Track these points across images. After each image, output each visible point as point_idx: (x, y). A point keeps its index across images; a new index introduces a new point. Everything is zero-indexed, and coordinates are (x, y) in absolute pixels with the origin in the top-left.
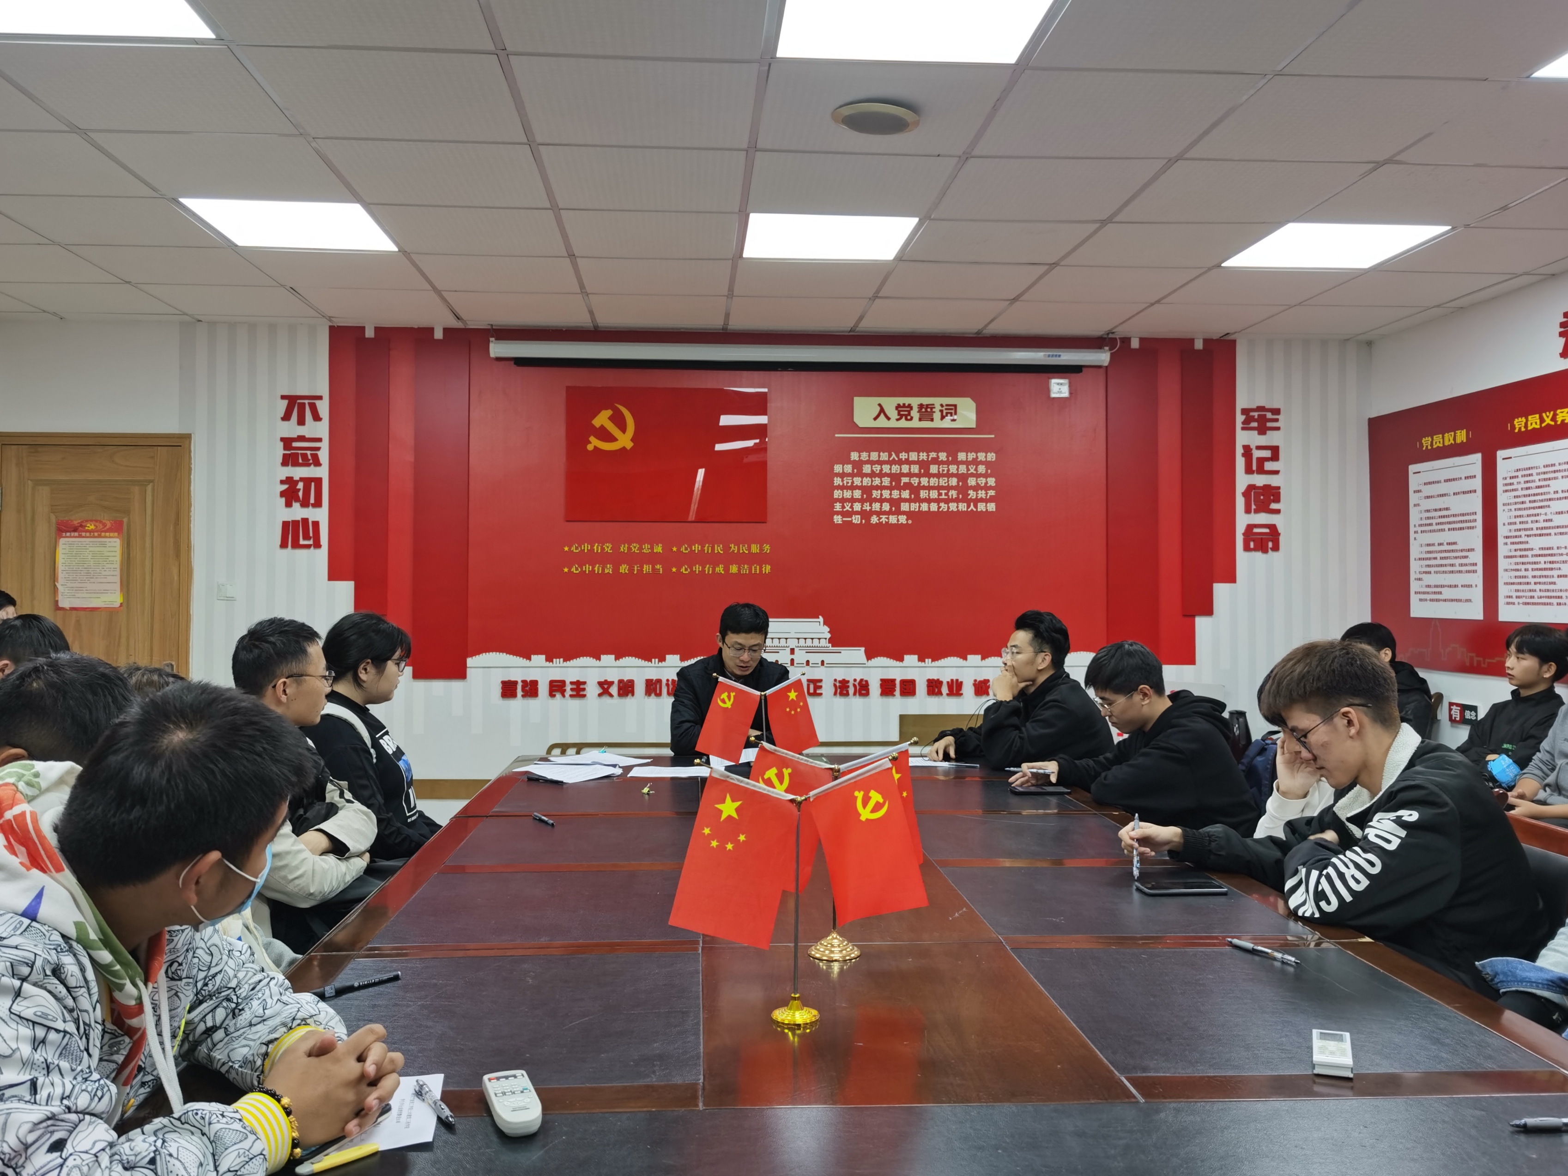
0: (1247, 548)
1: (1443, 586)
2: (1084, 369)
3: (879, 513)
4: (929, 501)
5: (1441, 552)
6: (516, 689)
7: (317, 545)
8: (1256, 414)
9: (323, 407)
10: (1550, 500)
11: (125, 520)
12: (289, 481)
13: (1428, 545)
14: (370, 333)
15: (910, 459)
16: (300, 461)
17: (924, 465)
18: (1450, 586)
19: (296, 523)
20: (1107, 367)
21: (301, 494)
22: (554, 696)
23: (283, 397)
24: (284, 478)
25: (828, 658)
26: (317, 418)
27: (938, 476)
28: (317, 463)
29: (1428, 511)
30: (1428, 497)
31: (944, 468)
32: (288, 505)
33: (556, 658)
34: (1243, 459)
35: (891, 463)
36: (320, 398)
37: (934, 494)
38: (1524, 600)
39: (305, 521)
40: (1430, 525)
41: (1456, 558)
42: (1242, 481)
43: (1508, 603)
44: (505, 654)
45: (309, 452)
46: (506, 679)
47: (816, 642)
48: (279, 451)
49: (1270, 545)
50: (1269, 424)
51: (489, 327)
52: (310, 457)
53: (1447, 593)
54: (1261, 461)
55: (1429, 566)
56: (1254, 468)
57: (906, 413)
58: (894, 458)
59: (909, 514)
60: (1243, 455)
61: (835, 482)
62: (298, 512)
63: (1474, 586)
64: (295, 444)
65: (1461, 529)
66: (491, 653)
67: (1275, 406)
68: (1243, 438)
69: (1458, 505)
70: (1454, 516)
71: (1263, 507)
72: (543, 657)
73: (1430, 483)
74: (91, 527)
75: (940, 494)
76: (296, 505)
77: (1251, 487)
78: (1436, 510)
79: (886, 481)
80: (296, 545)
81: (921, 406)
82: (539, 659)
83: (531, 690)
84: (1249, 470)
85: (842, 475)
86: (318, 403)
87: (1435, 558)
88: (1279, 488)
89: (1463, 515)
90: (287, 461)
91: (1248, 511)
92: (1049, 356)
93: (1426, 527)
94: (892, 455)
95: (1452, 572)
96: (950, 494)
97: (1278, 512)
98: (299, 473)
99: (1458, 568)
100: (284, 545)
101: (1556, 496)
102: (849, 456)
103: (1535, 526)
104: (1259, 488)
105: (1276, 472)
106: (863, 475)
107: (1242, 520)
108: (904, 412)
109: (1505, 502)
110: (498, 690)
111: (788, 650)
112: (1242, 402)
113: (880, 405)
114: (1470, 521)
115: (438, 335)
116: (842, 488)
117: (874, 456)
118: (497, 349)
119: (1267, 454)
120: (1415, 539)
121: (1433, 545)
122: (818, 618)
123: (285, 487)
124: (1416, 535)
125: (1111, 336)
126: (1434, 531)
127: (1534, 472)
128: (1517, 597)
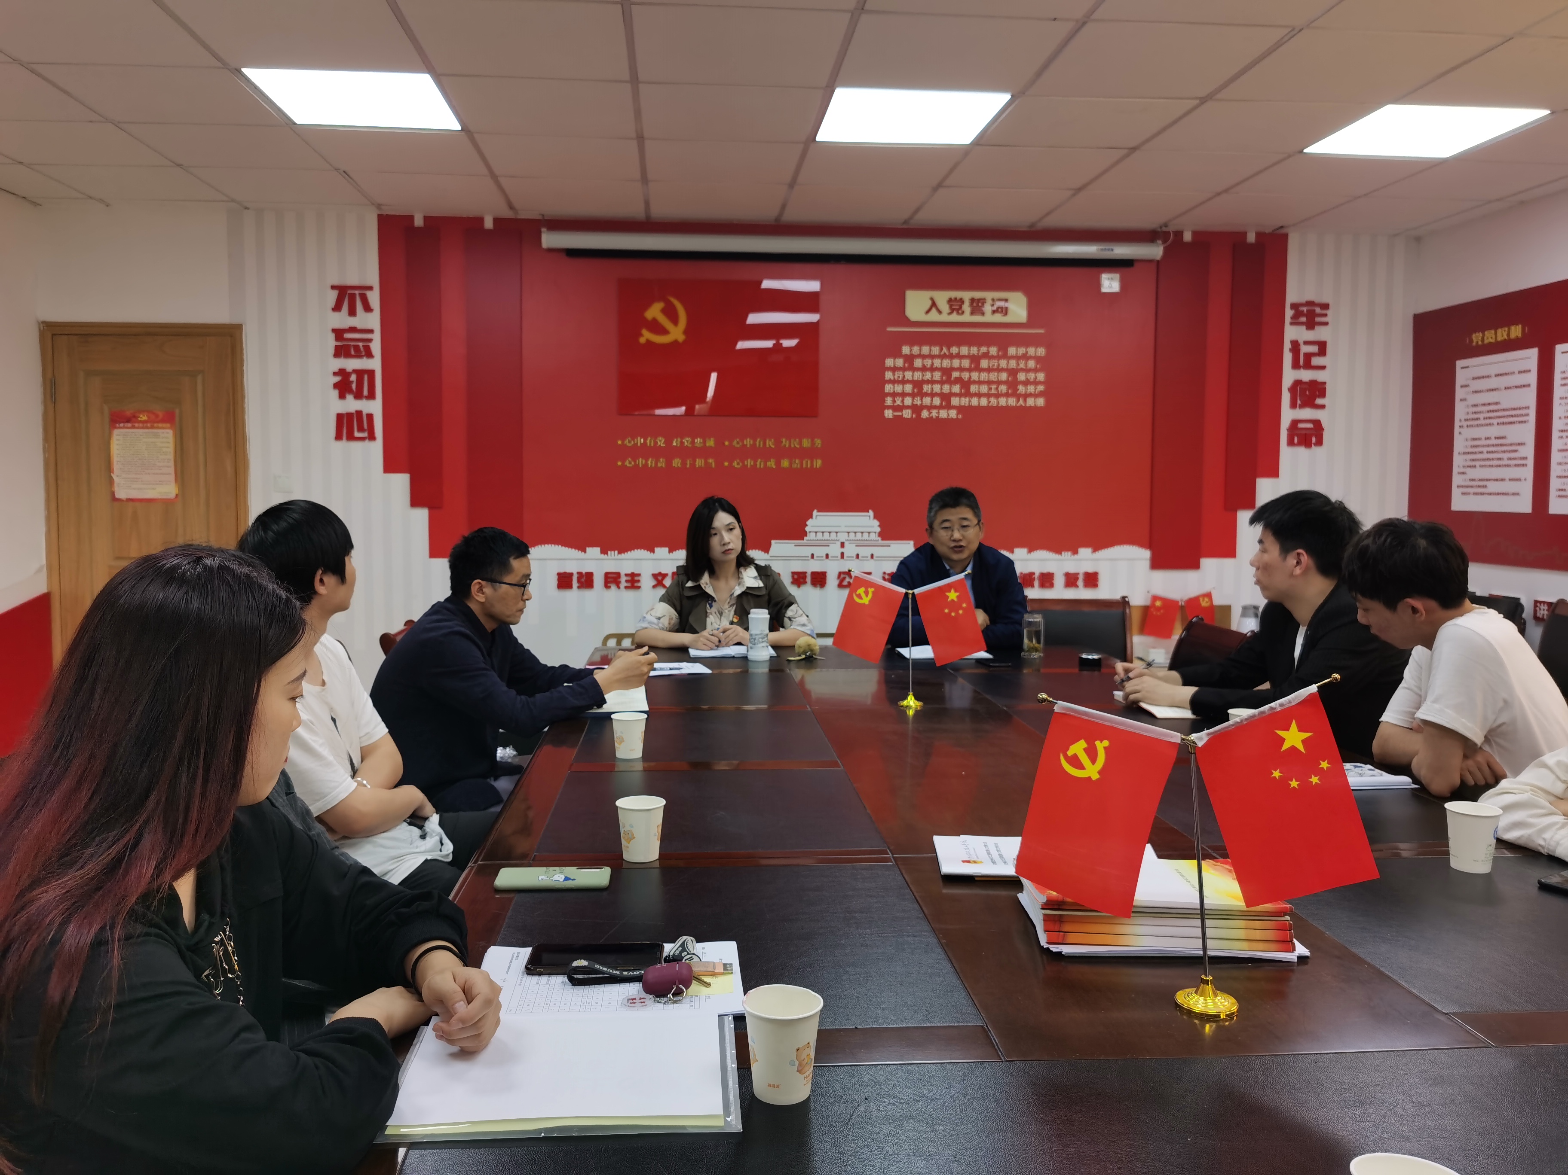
0: (1291, 443)
1: (1487, 480)
2: (1136, 264)
3: (930, 408)
4: (979, 395)
5: (1488, 446)
6: (572, 580)
7: (372, 437)
8: (1305, 309)
9: (374, 298)
11: (177, 411)
12: (342, 372)
13: (1474, 439)
14: (419, 222)
15: (961, 354)
16: (353, 353)
17: (975, 360)
18: (1497, 480)
19: (349, 415)
20: (1158, 261)
21: (354, 386)
22: (610, 587)
23: (333, 287)
24: (336, 370)
25: (877, 551)
26: (368, 308)
27: (989, 370)
28: (369, 355)
29: (1475, 406)
30: (1476, 392)
31: (994, 363)
32: (342, 396)
33: (611, 550)
34: (1291, 354)
35: (942, 357)
36: (370, 288)
37: (984, 389)
39: (359, 413)
40: (1477, 419)
41: (1504, 452)
42: (1289, 376)
43: (1560, 496)
44: (560, 546)
45: (361, 344)
46: (562, 571)
47: (866, 536)
48: (331, 342)
49: (1314, 440)
50: (1318, 319)
51: (540, 217)
52: (362, 348)
53: (1492, 487)
54: (1309, 356)
55: (1473, 460)
56: (1301, 363)
57: (958, 307)
58: (945, 353)
59: (960, 409)
60: (1291, 350)
61: (886, 376)
62: (351, 405)
63: (1523, 478)
64: (348, 336)
65: (1511, 423)
66: (546, 545)
67: (1324, 300)
68: (1292, 333)
69: (1508, 400)
70: (1504, 410)
71: (1309, 403)
72: (598, 550)
73: (1479, 378)
74: (144, 418)
75: (990, 389)
76: (350, 398)
77: (1297, 383)
78: (1484, 405)
79: (937, 376)
80: (351, 437)
81: (972, 300)
82: (594, 552)
83: (586, 581)
84: (1296, 365)
85: (894, 369)
86: (369, 294)
87: (1481, 453)
88: (1325, 383)
89: (1514, 409)
90: (340, 352)
91: (1293, 405)
92: (1102, 249)
93: (1472, 421)
94: (943, 349)
95: (1500, 466)
96: (1000, 389)
97: (1323, 407)
98: (352, 364)
99: (1506, 462)
100: (339, 437)
102: (901, 350)
104: (1305, 383)
105: (1323, 368)
106: (913, 369)
107: (1288, 415)
108: (955, 305)
110: (554, 581)
111: (839, 544)
112: (1293, 295)
113: (932, 299)
114: (1522, 415)
115: (489, 224)
116: (893, 382)
117: (925, 350)
118: (550, 240)
119: (1314, 349)
120: (1460, 433)
121: (1480, 439)
122: (868, 512)
123: (337, 379)
124: (1461, 430)
125: (1164, 229)
126: (1482, 425)
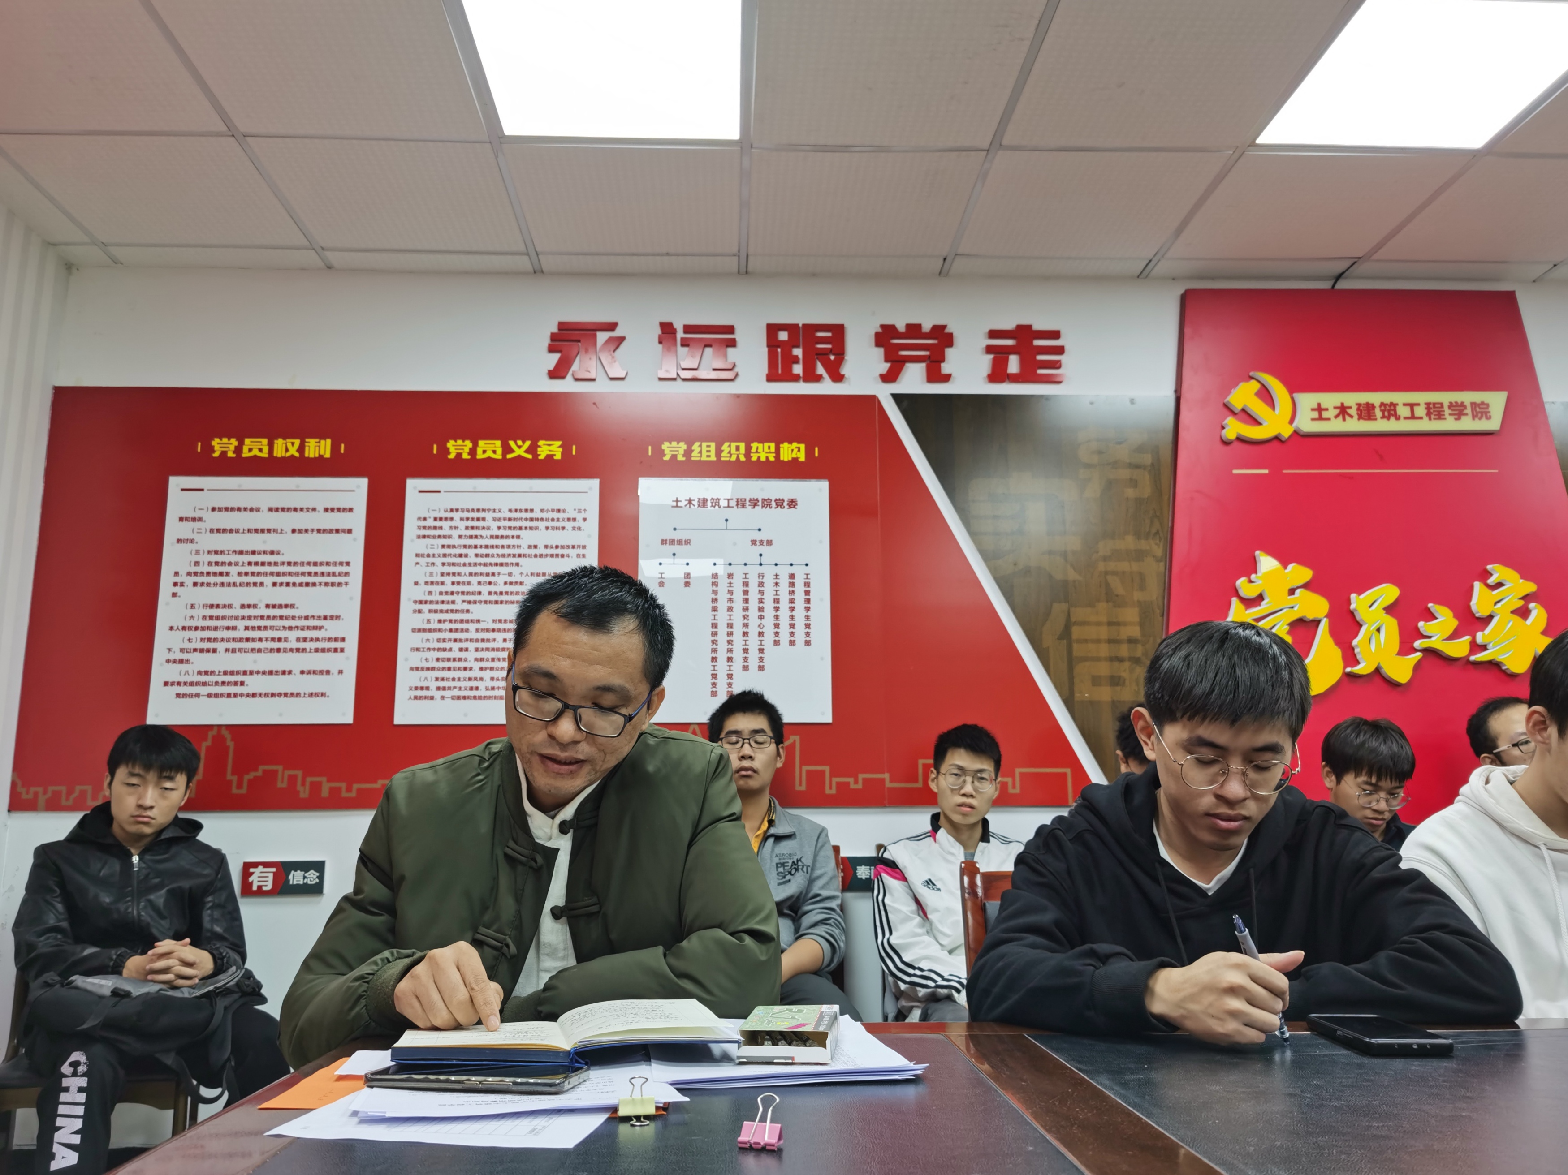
1: (248, 673)
5: (249, 618)
10: (520, 556)
13: (211, 606)
29: (217, 553)
30: (219, 531)
38: (456, 693)
40: (224, 574)
41: (290, 628)
43: (416, 698)
53: (254, 684)
55: (211, 640)
63: (334, 671)
65: (307, 585)
70: (292, 564)
73: (229, 509)
78: (237, 553)
87: (231, 629)
89: (315, 564)
93: (210, 577)
99: (293, 645)
101: (533, 551)
103: (485, 589)
109: (420, 552)
114: (332, 574)
120: (174, 595)
121: (230, 607)
124: (176, 589)
126: (232, 585)
127: (489, 516)
128: (438, 688)
